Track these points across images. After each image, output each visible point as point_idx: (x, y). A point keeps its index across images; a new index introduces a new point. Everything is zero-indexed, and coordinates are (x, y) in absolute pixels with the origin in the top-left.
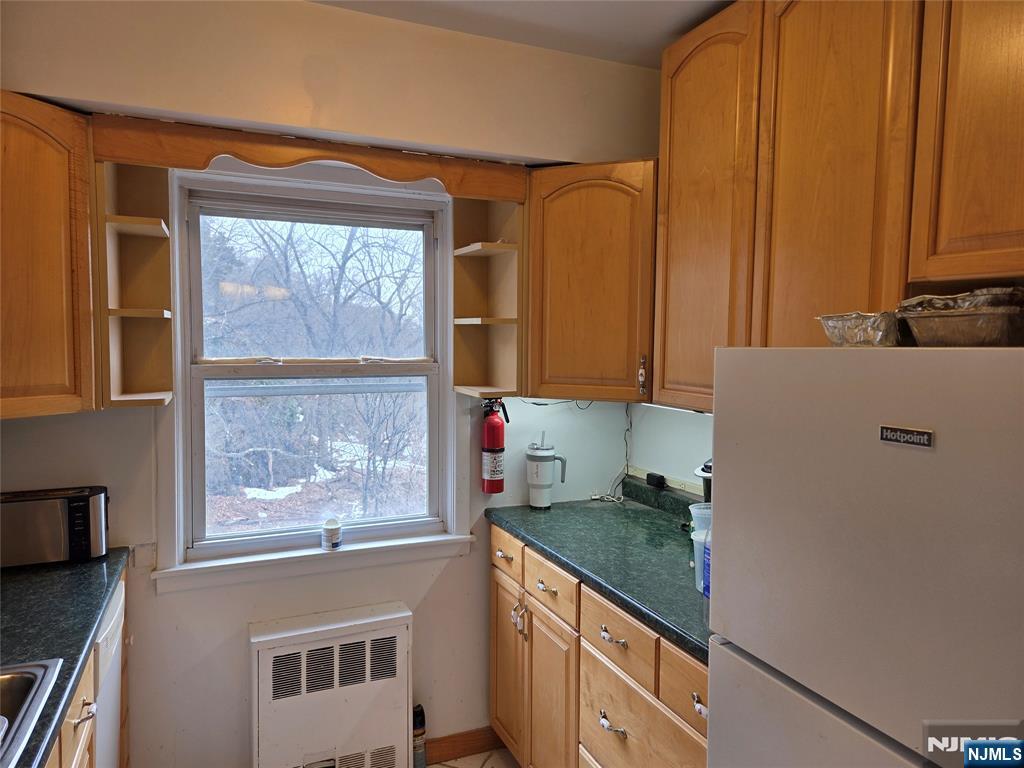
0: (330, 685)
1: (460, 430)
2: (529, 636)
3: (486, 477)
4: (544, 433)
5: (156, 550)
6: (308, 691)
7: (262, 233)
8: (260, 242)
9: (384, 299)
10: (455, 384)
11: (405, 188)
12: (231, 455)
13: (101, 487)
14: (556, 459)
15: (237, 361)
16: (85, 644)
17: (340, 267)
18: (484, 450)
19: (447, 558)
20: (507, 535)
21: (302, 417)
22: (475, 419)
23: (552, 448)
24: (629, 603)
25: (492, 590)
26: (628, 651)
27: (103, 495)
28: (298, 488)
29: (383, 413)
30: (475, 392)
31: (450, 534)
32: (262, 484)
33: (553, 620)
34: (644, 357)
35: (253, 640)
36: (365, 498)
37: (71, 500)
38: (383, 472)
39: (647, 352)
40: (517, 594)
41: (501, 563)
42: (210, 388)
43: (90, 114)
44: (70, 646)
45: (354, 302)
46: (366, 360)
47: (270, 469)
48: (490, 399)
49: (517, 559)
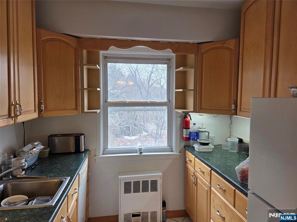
0: (139, 191)
1: (177, 122)
2: (196, 185)
3: (184, 136)
4: (202, 124)
5: (96, 151)
6: (133, 193)
7: (129, 67)
8: (129, 69)
9: (162, 84)
10: (175, 109)
11: (162, 52)
12: (121, 127)
13: (82, 134)
14: (206, 132)
15: (117, 102)
16: (76, 174)
17: (149, 76)
18: (184, 128)
19: (172, 159)
20: (190, 154)
21: (139, 117)
22: (181, 119)
23: (205, 129)
24: (226, 178)
25: (186, 170)
26: (226, 193)
27: (83, 136)
28: (138, 137)
29: (161, 117)
30: (180, 111)
31: (173, 152)
32: (129, 135)
33: (203, 180)
34: (234, 101)
35: (119, 177)
36: (156, 141)
37: (76, 137)
38: (161, 134)
39: (235, 99)
40: (193, 171)
41: (188, 162)
42: (110, 109)
43: (80, 38)
44: (72, 174)
45: (154, 85)
46: (150, 101)
47: (131, 131)
48: (186, 113)
49: (193, 161)
